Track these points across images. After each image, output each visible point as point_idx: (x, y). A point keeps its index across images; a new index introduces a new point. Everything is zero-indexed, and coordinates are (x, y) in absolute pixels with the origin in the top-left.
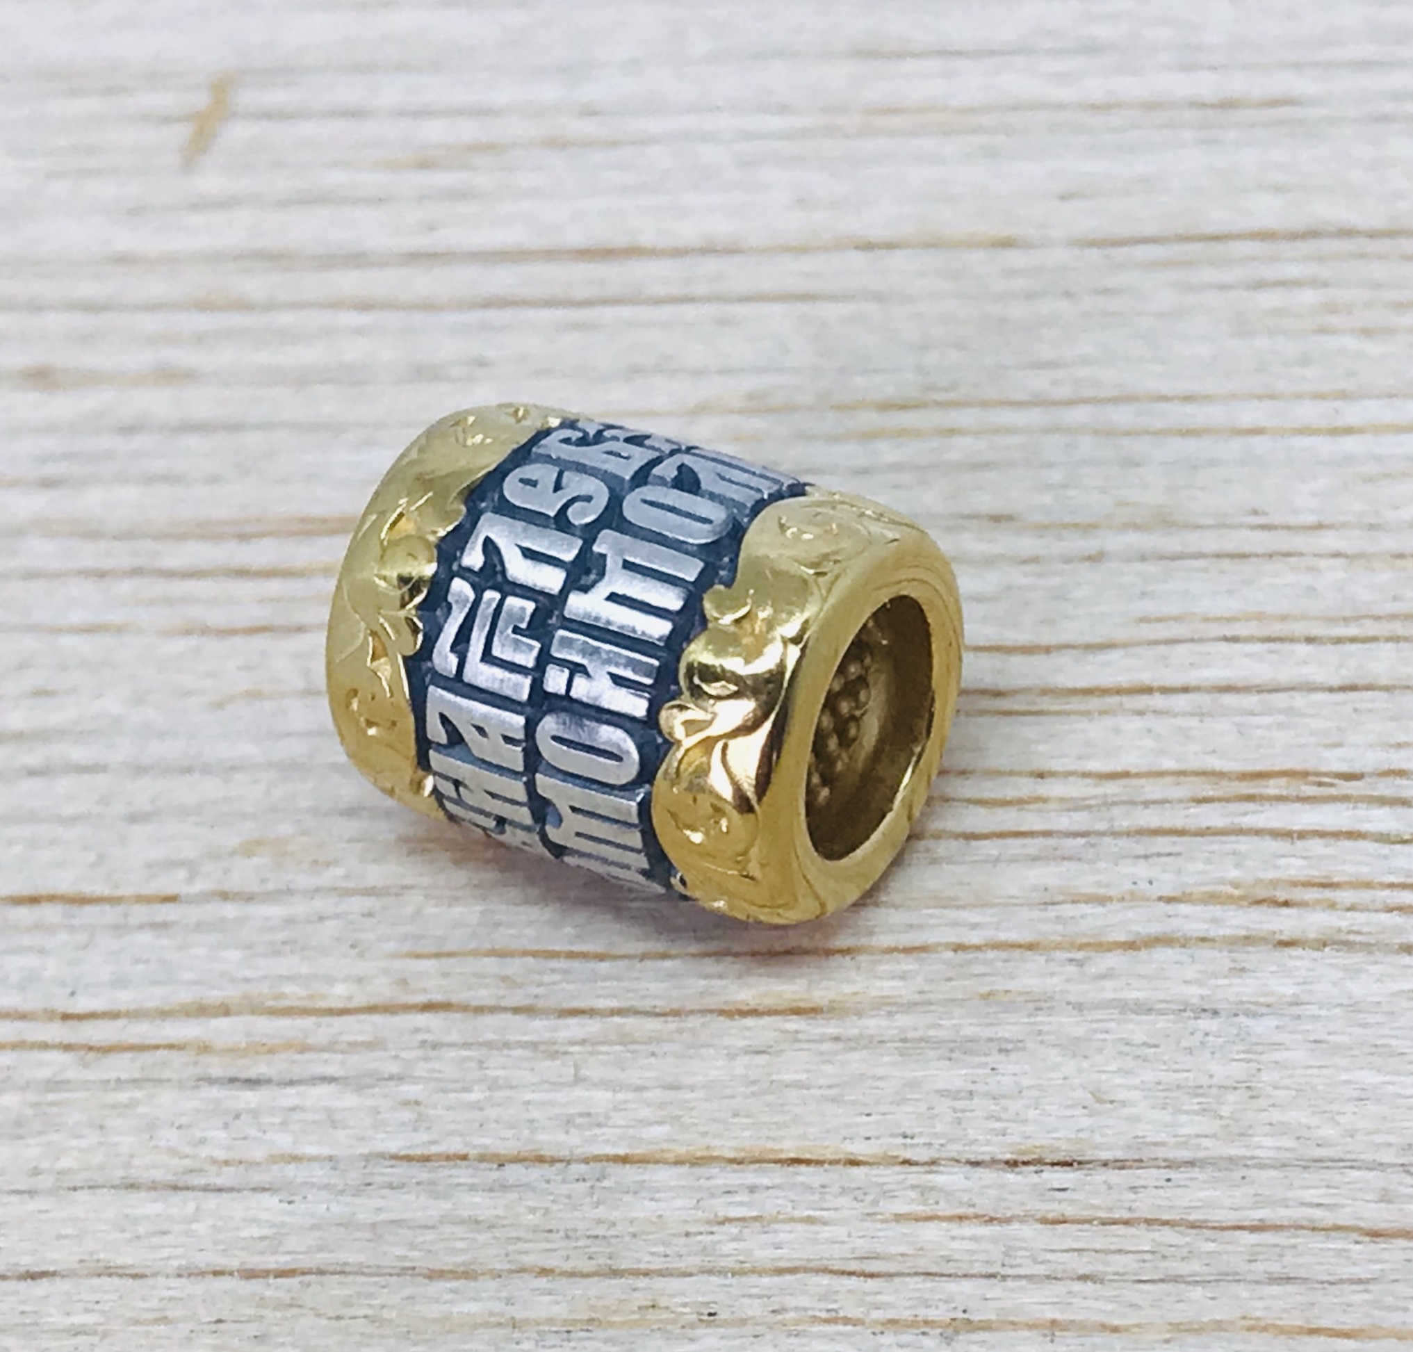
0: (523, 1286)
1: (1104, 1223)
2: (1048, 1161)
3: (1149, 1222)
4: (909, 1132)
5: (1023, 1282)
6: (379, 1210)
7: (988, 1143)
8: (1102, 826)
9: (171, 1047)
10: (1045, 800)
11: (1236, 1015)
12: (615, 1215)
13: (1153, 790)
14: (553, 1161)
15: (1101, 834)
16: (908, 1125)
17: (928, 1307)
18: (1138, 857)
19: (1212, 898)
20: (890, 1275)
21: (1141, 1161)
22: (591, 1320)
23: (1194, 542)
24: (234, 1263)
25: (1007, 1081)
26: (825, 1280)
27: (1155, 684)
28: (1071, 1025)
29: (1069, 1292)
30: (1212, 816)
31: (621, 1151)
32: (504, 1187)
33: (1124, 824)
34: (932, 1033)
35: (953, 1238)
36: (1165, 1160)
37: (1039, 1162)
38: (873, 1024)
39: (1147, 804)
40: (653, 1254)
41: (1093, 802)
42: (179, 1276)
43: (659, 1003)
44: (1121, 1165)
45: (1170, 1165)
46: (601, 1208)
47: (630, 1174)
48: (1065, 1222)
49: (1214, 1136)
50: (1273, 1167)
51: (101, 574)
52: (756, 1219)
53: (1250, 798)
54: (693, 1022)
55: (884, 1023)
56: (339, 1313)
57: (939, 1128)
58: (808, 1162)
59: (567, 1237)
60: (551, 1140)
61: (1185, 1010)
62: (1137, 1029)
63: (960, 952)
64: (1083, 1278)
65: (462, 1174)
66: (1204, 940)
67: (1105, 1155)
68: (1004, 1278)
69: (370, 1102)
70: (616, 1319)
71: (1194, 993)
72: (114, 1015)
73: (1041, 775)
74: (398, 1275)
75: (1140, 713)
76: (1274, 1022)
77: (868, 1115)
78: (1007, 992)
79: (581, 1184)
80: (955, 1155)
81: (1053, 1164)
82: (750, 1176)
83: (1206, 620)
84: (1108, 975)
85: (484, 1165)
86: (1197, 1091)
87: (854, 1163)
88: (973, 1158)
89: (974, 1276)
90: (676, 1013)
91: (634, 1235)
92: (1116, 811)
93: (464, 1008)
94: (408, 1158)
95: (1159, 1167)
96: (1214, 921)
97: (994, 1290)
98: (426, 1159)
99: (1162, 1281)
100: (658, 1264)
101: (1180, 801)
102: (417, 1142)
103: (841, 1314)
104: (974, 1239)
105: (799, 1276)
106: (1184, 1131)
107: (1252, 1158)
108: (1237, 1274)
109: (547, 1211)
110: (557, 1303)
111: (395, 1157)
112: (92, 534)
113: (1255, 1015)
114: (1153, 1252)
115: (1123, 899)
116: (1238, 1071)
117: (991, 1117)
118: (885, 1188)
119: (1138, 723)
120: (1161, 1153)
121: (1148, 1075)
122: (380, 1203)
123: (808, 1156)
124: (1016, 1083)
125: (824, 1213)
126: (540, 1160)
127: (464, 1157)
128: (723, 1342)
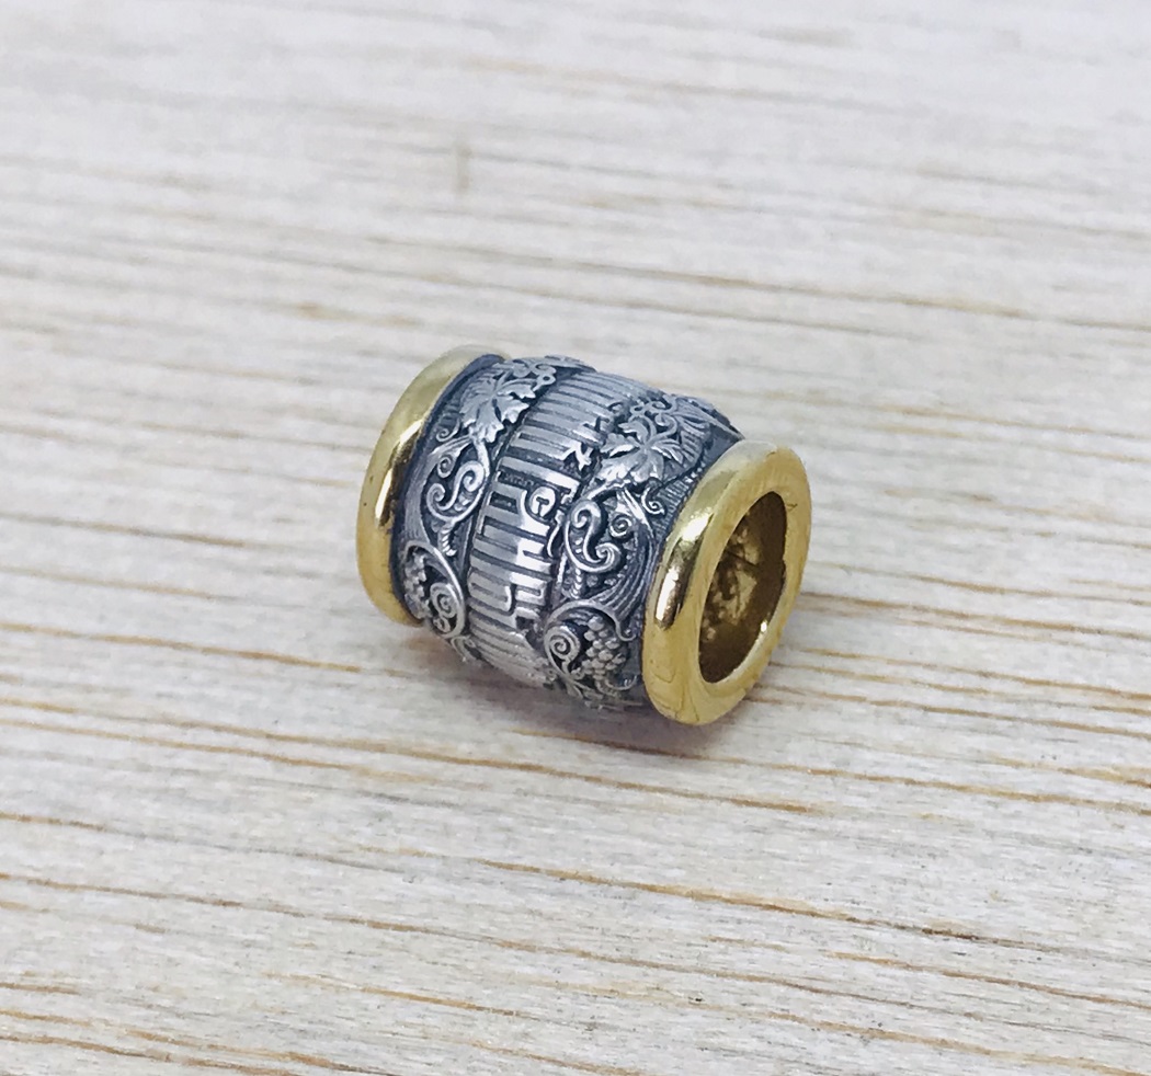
0: (566, 961)
1: (990, 980)
2: (955, 933)
3: (1021, 985)
4: (856, 900)
5: (926, 1011)
6: (473, 896)
7: (913, 916)
8: (1024, 715)
9: (339, 767)
10: (985, 692)
11: (1104, 855)
12: (641, 924)
13: (1065, 696)
14: (600, 882)
15: (1024, 720)
16: (858, 894)
17: (854, 1017)
18: (1048, 740)
19: (1097, 775)
20: (829, 993)
21: (1022, 943)
22: (612, 991)
23: (1120, 532)
24: (366, 916)
25: (932, 876)
26: (783, 989)
27: (1076, 625)
28: (984, 846)
29: (958, 1023)
30: (1104, 720)
31: (649, 882)
32: (561, 894)
33: (1041, 716)
34: (884, 837)
35: (878, 975)
36: (1039, 945)
37: (948, 933)
38: (840, 824)
39: (1060, 705)
40: (662, 954)
41: (1020, 698)
42: (326, 919)
43: (689, 788)
44: (1007, 943)
45: (1043, 949)
46: (630, 918)
47: (653, 898)
48: (961, 976)
49: (1077, 934)
50: (1117, 961)
51: (333, 447)
52: (740, 941)
53: (1135, 711)
54: (711, 804)
55: (849, 824)
56: (435, 960)
57: (879, 900)
58: (781, 909)
59: (603, 934)
60: (598, 868)
61: (1067, 847)
62: (1032, 855)
63: (910, 786)
64: (968, 1015)
65: (535, 881)
66: (1089, 802)
67: (996, 936)
68: (912, 1006)
69: (476, 824)
70: (629, 993)
71: (1076, 837)
72: (303, 740)
73: (985, 675)
74: (480, 941)
75: (1064, 643)
76: (1131, 863)
77: (829, 884)
78: (941, 816)
79: (618, 901)
80: (887, 920)
81: (958, 936)
82: (739, 913)
83: (1121, 587)
84: (1016, 815)
85: (550, 878)
86: (1069, 901)
87: (813, 915)
88: (900, 923)
89: (890, 1002)
90: (701, 796)
91: (650, 939)
92: (1037, 707)
93: (552, 772)
94: (500, 866)
95: (1033, 949)
96: (1098, 790)
97: (902, 1013)
98: (510, 867)
99: (1024, 1025)
100: (665, 961)
101: (1084, 707)
102: (507, 855)
103: (791, 1013)
104: (892, 977)
105: (764, 984)
106: (1054, 927)
107: (1104, 953)
108: (1080, 1029)
109: (591, 915)
110: (589, 976)
111: (488, 863)
112: (331, 418)
113: (1118, 858)
114: (1022, 1005)
115: (1033, 766)
116: (1101, 893)
117: (918, 899)
118: (834, 934)
119: (1062, 649)
120: (1037, 940)
121: (1035, 886)
122: (473, 891)
123: (782, 906)
124: (939, 878)
125: (786, 945)
126: (591, 879)
127: (537, 870)
128: (704, 1019)
